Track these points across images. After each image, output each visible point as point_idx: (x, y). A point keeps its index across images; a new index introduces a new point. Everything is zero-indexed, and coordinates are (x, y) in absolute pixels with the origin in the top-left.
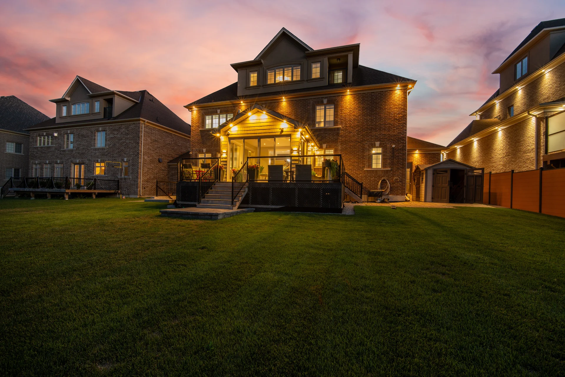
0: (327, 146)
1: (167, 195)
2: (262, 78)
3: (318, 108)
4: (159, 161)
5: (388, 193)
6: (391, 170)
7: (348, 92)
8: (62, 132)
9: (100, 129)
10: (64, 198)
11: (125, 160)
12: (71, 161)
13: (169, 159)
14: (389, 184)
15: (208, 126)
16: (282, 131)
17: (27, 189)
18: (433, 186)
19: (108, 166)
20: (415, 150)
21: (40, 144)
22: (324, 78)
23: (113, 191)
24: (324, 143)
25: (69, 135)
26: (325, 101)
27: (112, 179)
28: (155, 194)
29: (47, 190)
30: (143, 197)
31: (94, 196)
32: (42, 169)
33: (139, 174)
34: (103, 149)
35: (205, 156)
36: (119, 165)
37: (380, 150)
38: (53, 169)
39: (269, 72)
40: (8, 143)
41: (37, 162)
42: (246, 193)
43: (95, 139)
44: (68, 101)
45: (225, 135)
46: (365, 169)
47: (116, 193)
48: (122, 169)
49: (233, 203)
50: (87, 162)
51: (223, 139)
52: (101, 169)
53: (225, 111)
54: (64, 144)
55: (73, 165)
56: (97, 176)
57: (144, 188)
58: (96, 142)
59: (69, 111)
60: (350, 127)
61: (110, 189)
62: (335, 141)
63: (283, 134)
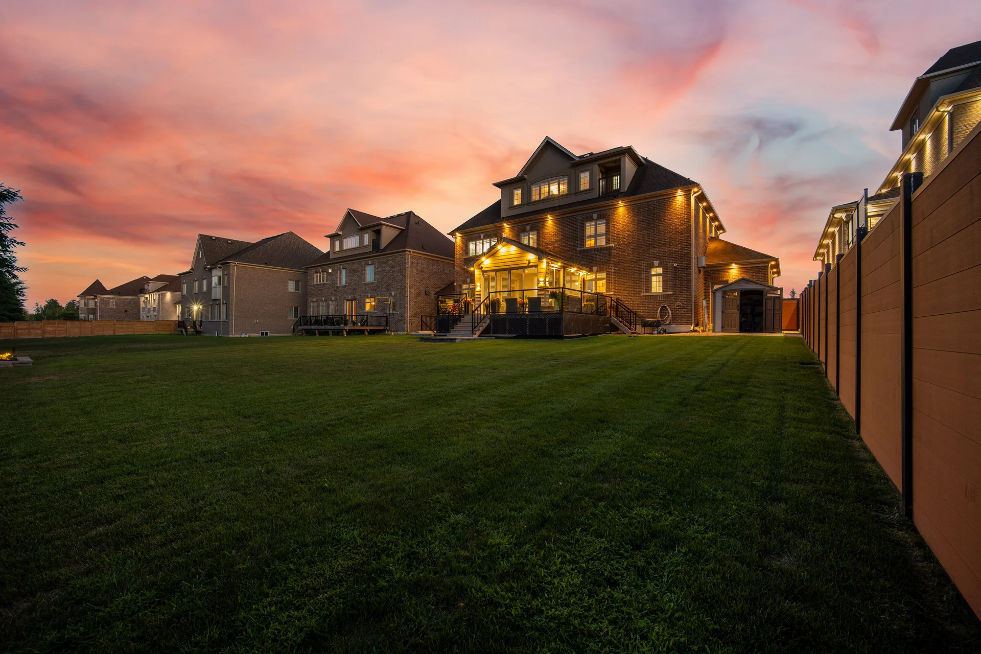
0: (598, 268)
1: (431, 330)
2: (527, 195)
3: (588, 224)
4: (426, 294)
5: (670, 322)
6: (673, 294)
7: (620, 203)
8: (336, 268)
9: (370, 263)
10: (343, 335)
11: (393, 295)
12: (344, 298)
13: (436, 290)
14: (670, 311)
15: (472, 253)
16: (529, 263)
17: (312, 327)
18: (723, 312)
19: (379, 302)
20: (731, 264)
21: (317, 282)
22: (592, 189)
23: (382, 328)
24: (595, 266)
25: (342, 270)
26: (595, 216)
27: (381, 315)
28: (420, 328)
29: (329, 327)
30: (410, 333)
31: (366, 333)
32: (318, 306)
33: (406, 309)
34: (372, 283)
35: (469, 286)
36: (387, 300)
37: (660, 270)
38: (328, 306)
39: (533, 187)
40: (289, 282)
41: (314, 300)
42: (487, 324)
43: (365, 273)
44: (340, 235)
45: (478, 269)
46: (642, 294)
47: (385, 330)
48: (390, 304)
49: (473, 333)
50: (358, 298)
51: (477, 273)
52: (371, 304)
53: (488, 236)
54: (337, 280)
55: (345, 301)
56: (368, 312)
57: (411, 324)
58: (366, 277)
59: (341, 245)
60: (624, 244)
61: (379, 326)
62: (607, 262)
63: (530, 265)
